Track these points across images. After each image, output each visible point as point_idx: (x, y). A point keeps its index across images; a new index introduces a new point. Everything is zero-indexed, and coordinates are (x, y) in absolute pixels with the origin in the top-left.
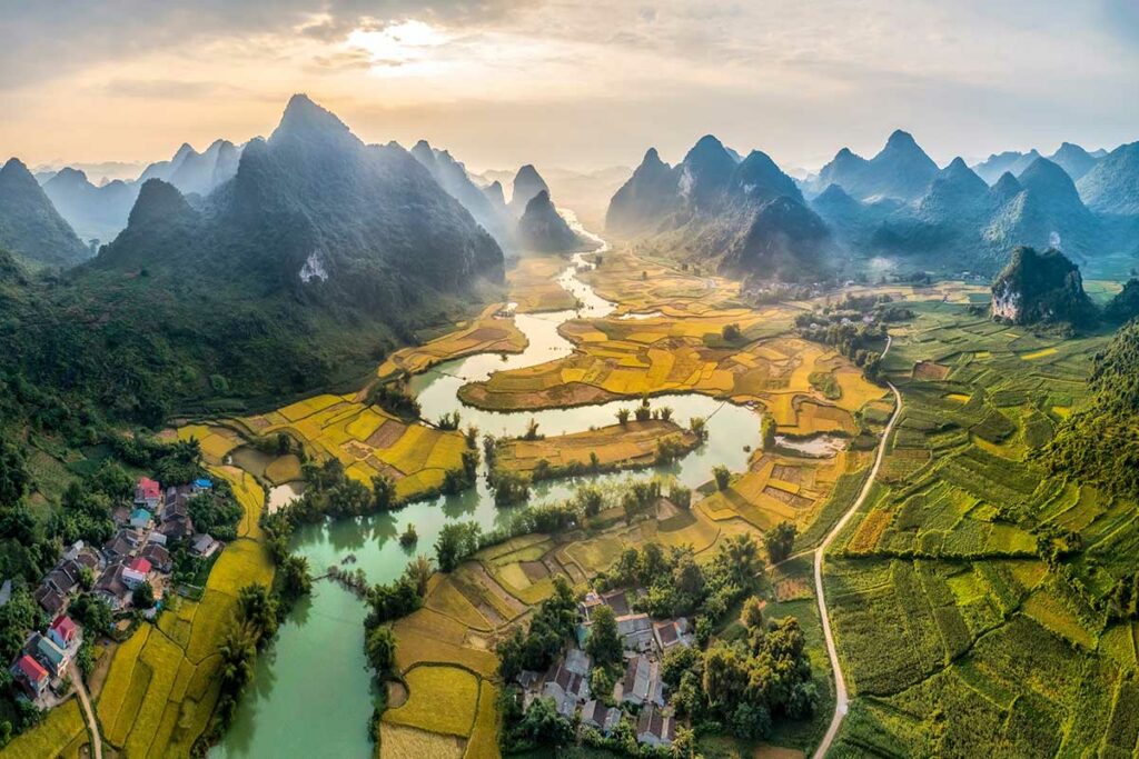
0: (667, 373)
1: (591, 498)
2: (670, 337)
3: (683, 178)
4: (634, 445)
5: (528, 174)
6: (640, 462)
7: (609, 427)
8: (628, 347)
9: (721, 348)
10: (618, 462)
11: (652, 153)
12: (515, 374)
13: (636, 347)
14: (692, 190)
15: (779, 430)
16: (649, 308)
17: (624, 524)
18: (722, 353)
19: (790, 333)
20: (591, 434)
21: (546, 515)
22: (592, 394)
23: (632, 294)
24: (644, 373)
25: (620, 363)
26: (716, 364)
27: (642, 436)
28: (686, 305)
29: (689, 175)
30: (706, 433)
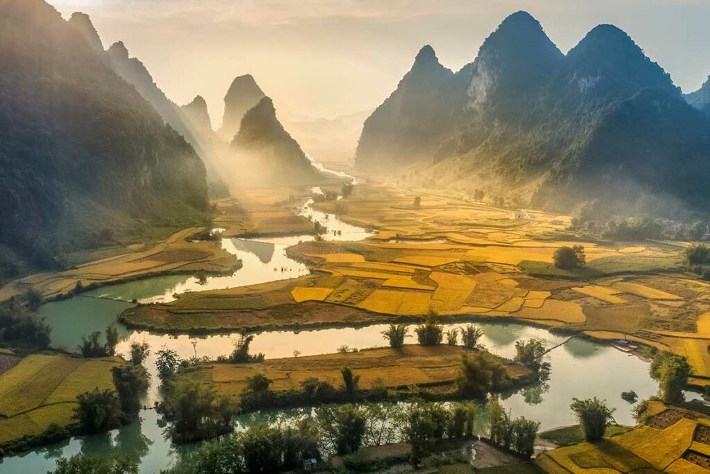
0: (465, 296)
1: (347, 423)
2: (465, 262)
3: (475, 81)
4: (418, 371)
5: (244, 85)
6: (431, 391)
7: (372, 349)
8: (398, 269)
9: (552, 277)
10: (392, 388)
11: (427, 54)
12: (218, 293)
13: (411, 269)
14: (489, 97)
15: (690, 381)
16: (428, 234)
17: (410, 467)
18: (555, 284)
19: (679, 271)
20: (343, 357)
21: (265, 443)
22: (341, 316)
23: (398, 221)
24: (428, 296)
25: (386, 283)
26: (548, 294)
27: (431, 362)
28: (487, 234)
29: (485, 75)
30: (546, 366)
